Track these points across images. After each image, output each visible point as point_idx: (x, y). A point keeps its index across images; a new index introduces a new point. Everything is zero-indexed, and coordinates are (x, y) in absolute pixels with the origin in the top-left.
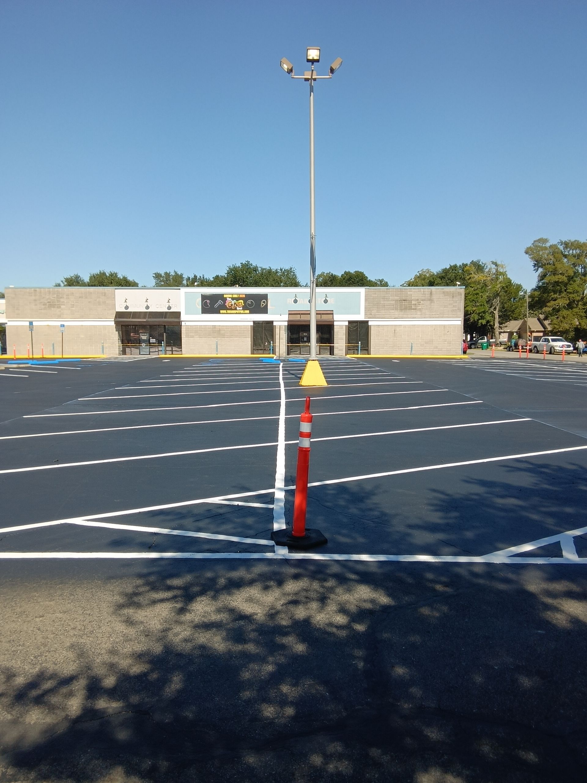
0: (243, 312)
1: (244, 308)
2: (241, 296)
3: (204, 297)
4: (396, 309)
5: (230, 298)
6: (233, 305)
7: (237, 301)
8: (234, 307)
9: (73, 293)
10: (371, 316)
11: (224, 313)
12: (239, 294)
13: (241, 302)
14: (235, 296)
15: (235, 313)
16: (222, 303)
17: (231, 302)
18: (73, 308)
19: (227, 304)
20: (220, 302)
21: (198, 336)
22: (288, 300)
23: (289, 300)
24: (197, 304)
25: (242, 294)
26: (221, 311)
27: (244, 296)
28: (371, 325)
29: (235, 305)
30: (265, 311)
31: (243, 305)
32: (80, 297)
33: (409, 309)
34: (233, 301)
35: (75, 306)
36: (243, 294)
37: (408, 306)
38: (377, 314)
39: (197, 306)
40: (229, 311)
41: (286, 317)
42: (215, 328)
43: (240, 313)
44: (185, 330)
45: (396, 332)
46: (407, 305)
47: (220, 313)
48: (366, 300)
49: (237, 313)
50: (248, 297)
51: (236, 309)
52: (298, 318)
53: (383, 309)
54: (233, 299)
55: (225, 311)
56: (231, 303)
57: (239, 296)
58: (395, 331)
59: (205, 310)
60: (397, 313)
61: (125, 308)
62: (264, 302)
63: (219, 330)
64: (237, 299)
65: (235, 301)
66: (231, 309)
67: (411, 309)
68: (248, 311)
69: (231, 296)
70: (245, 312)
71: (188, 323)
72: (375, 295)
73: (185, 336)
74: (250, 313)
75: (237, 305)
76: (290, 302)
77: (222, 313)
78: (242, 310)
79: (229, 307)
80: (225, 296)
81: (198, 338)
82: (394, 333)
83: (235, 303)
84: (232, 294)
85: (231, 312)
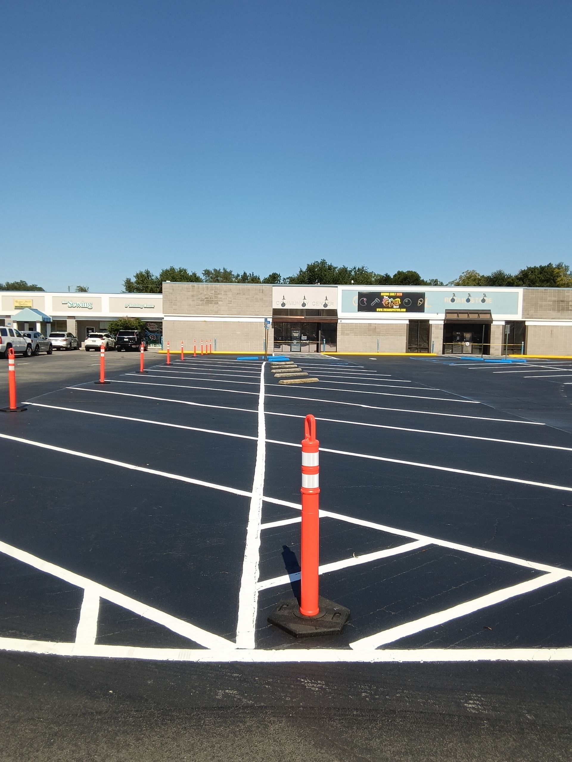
0: (400, 311)
1: (401, 306)
2: (398, 294)
3: (361, 295)
4: (554, 310)
5: (387, 296)
6: (390, 304)
7: (394, 299)
8: (391, 305)
9: (231, 290)
10: (528, 316)
11: (381, 311)
12: (396, 293)
13: (398, 301)
14: (393, 294)
15: (392, 312)
16: (378, 301)
17: (388, 300)
18: (230, 305)
19: (383, 302)
20: (377, 300)
21: (354, 334)
22: (445, 299)
23: (447, 299)
24: (354, 302)
25: (399, 293)
26: (378, 310)
27: (401, 295)
28: (528, 326)
29: (392, 303)
30: (421, 309)
31: (400, 303)
32: (237, 294)
33: (566, 310)
34: (390, 300)
35: (232, 303)
36: (401, 293)
37: (565, 307)
38: (534, 314)
39: (354, 304)
40: (385, 310)
41: (443, 316)
42: (371, 326)
43: (397, 312)
44: (340, 327)
45: (553, 332)
46: (564, 305)
47: (376, 311)
48: (524, 300)
49: (393, 311)
50: (406, 295)
51: (392, 307)
52: (454, 317)
53: (541, 309)
54: (390, 297)
55: (381, 310)
56: (388, 302)
57: (396, 294)
58: (551, 331)
59: (361, 308)
60: (554, 314)
61: (282, 305)
62: (421, 301)
63: (375, 327)
64: (394, 297)
65: (392, 299)
66: (388, 308)
67: (568, 310)
68: (405, 310)
69: (388, 294)
70: (401, 311)
71: (343, 321)
72: (533, 296)
73: (340, 334)
74: (406, 311)
75: (393, 304)
76: (448, 301)
77: (379, 311)
78: (399, 308)
79: (386, 305)
80: (382, 294)
81: (354, 336)
82: (551, 333)
83: (392, 302)
84: (389, 293)
85: (387, 311)
